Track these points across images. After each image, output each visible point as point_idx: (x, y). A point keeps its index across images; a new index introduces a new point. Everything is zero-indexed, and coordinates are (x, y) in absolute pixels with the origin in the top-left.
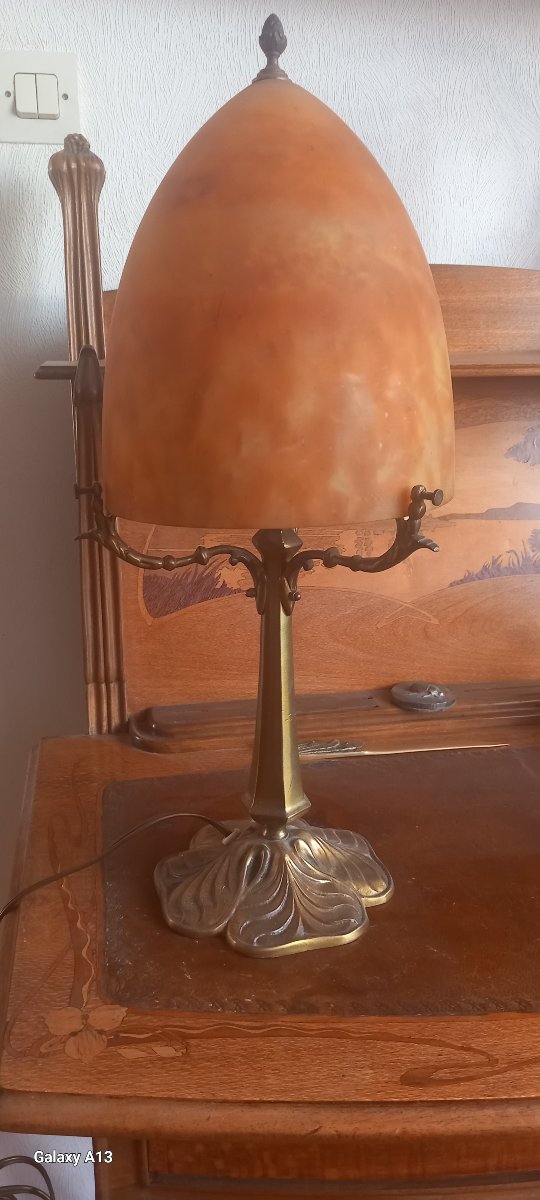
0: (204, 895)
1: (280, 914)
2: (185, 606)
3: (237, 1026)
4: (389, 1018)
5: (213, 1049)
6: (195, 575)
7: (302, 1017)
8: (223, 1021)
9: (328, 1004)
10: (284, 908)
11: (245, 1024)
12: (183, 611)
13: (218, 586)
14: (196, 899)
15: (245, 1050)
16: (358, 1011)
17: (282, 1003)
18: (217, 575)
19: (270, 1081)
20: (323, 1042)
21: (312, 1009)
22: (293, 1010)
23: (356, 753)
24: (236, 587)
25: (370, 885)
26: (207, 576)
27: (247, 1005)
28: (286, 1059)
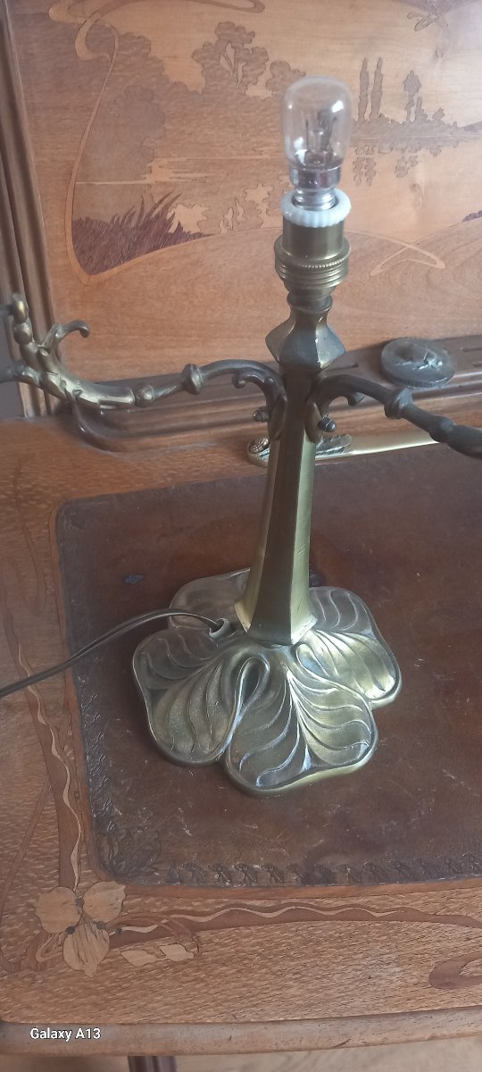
0: (195, 713)
1: (283, 741)
2: (130, 258)
3: (249, 907)
4: (410, 886)
5: (226, 945)
6: (141, 216)
7: (318, 890)
8: (233, 901)
9: (345, 867)
10: (288, 734)
11: (258, 903)
12: (126, 264)
13: (172, 230)
14: (186, 715)
15: (261, 944)
16: (379, 876)
17: (294, 868)
18: (169, 215)
19: (292, 991)
20: (343, 926)
21: (328, 879)
22: (308, 880)
23: (343, 454)
24: (195, 230)
25: (376, 682)
26: (157, 217)
27: (256, 872)
28: (307, 956)
